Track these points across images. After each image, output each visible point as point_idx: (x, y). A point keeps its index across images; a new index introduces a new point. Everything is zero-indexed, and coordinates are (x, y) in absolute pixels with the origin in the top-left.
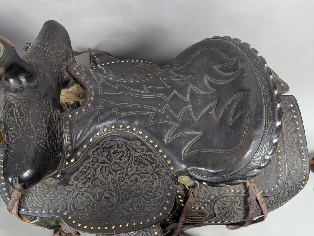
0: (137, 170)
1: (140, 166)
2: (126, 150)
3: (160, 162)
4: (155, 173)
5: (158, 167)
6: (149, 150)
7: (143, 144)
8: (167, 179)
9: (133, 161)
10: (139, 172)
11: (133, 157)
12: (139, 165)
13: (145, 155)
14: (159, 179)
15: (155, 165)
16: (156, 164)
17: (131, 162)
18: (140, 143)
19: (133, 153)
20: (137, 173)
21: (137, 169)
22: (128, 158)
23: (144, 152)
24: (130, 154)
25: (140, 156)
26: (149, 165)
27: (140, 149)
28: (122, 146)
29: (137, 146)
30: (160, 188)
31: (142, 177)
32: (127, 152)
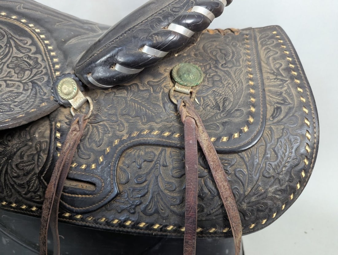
0: (7, 75)
1: (15, 70)
2: (6, 45)
3: (45, 67)
4: (31, 82)
5: (38, 74)
6: (38, 51)
7: (34, 44)
8: (44, 92)
9: (8, 63)
10: (8, 78)
11: (10, 57)
12: (14, 68)
13: (29, 57)
14: (32, 90)
15: (37, 70)
16: (39, 70)
17: (5, 63)
18: (30, 42)
19: (13, 52)
20: (5, 79)
21: (8, 73)
22: (3, 57)
23: (30, 54)
24: (9, 51)
25: (22, 57)
26: (28, 70)
27: (26, 49)
28: (2, 37)
29: (25, 44)
30: (27, 102)
31: (7, 86)
32: (5, 48)
